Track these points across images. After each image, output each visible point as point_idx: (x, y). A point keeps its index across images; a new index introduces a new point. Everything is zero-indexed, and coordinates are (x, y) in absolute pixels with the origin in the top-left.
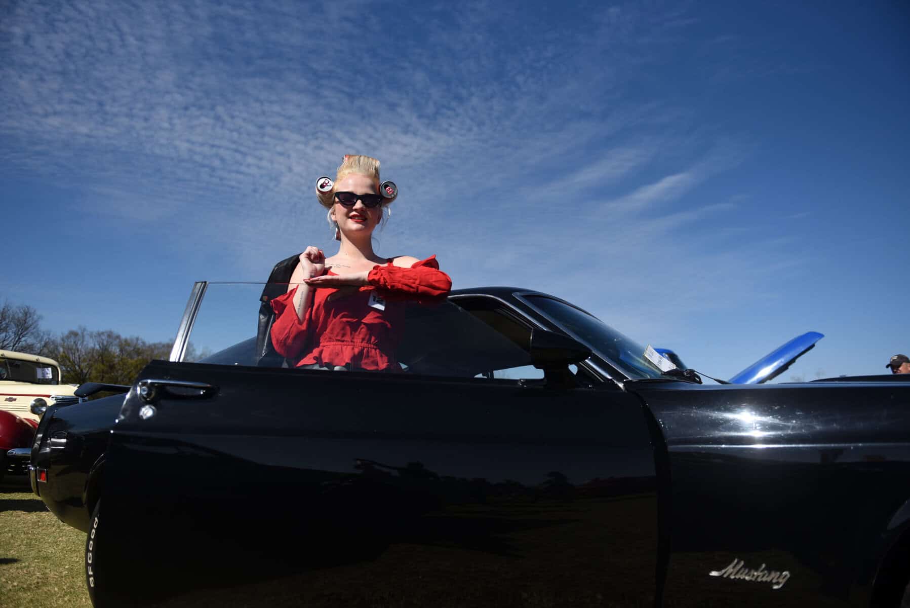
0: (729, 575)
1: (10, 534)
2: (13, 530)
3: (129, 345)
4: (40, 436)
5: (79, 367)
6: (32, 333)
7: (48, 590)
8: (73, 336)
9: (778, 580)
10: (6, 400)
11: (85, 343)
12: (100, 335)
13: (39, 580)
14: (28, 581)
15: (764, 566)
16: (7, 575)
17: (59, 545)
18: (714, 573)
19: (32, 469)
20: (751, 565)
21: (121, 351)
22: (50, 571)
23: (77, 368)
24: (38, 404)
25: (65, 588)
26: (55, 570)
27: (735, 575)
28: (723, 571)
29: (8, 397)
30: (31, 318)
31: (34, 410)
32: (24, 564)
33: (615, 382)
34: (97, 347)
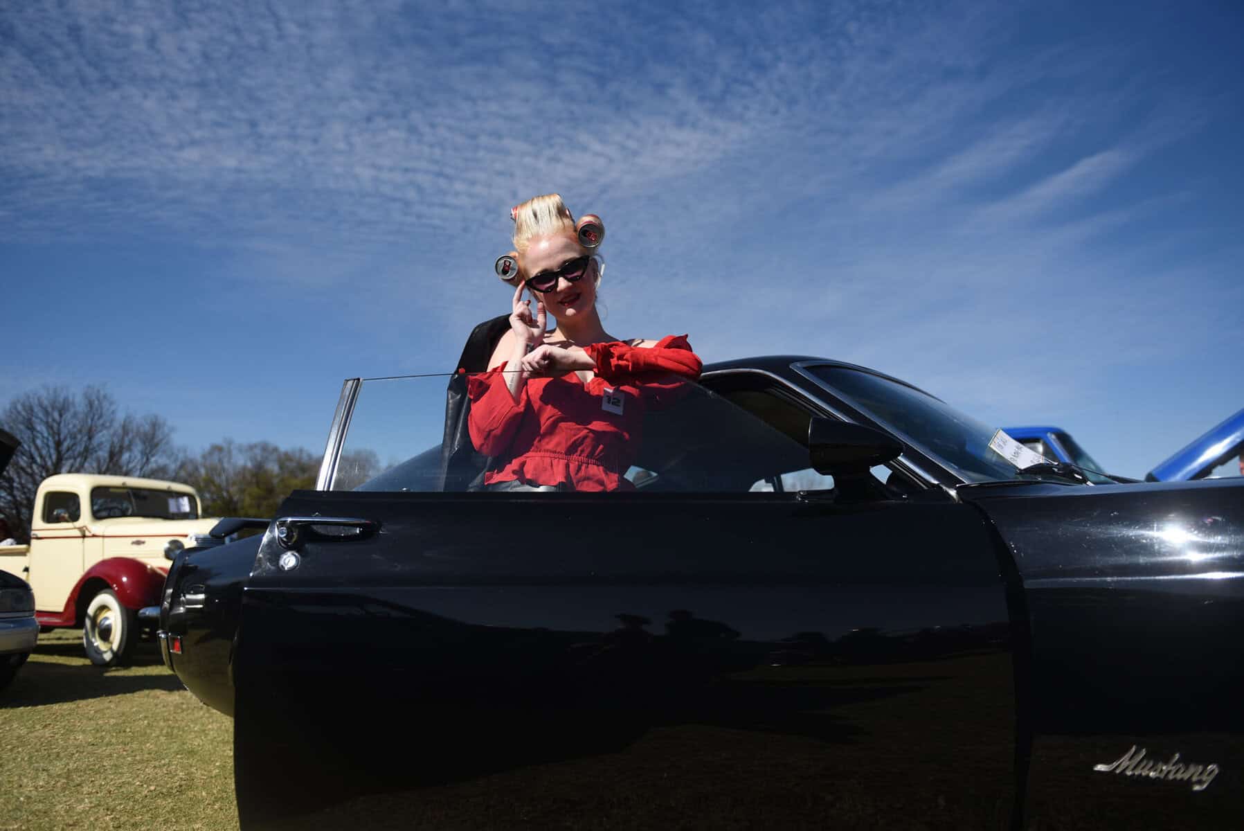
0: (1125, 770)
1: (146, 722)
2: (150, 715)
3: (290, 460)
4: (170, 591)
6: (164, 452)
7: (194, 795)
8: (216, 452)
9: (1201, 777)
10: (133, 543)
11: (233, 460)
12: (251, 448)
13: (183, 782)
14: (167, 784)
15: (1177, 756)
16: (143, 776)
17: (208, 734)
18: (1100, 767)
19: (163, 636)
20: (1157, 756)
21: (281, 468)
22: (197, 770)
24: (173, 547)
25: (215, 791)
26: (202, 769)
27: (1133, 770)
28: (1115, 764)
29: (135, 539)
30: (160, 431)
31: (168, 555)
32: (163, 762)
33: (944, 488)
34: (249, 465)
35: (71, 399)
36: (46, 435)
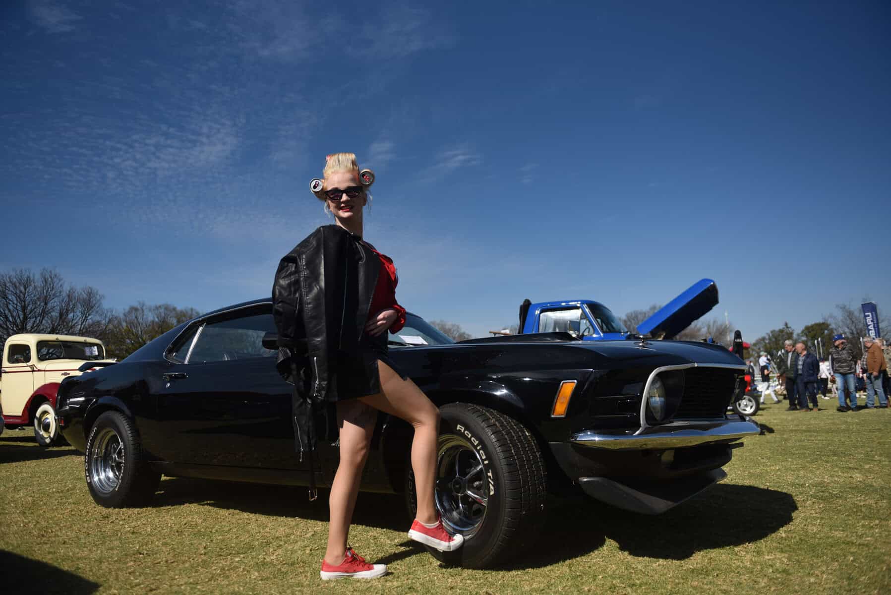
3: (185, 316)
5: (142, 339)
8: (134, 312)
10: (63, 374)
11: (145, 317)
12: (157, 308)
21: (179, 322)
23: (141, 340)
29: (63, 372)
30: (94, 298)
34: (156, 320)
35: (32, 278)
36: (15, 302)
